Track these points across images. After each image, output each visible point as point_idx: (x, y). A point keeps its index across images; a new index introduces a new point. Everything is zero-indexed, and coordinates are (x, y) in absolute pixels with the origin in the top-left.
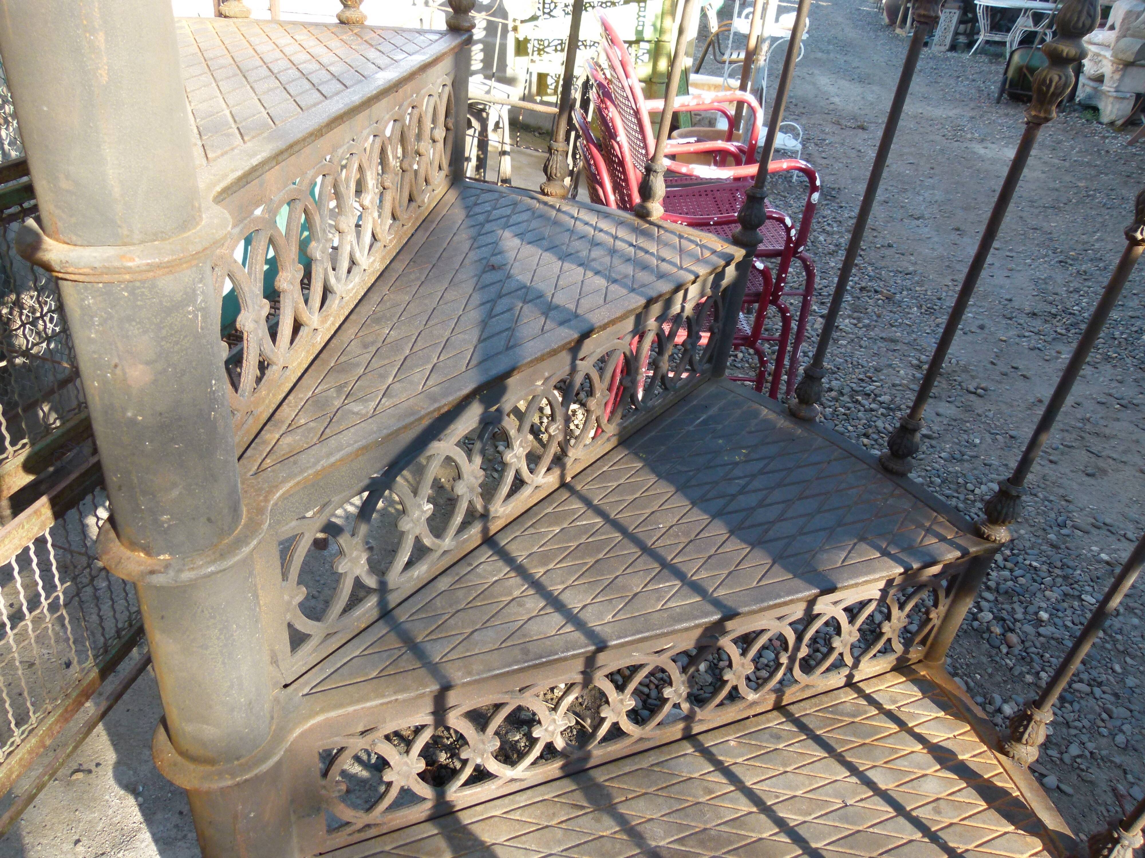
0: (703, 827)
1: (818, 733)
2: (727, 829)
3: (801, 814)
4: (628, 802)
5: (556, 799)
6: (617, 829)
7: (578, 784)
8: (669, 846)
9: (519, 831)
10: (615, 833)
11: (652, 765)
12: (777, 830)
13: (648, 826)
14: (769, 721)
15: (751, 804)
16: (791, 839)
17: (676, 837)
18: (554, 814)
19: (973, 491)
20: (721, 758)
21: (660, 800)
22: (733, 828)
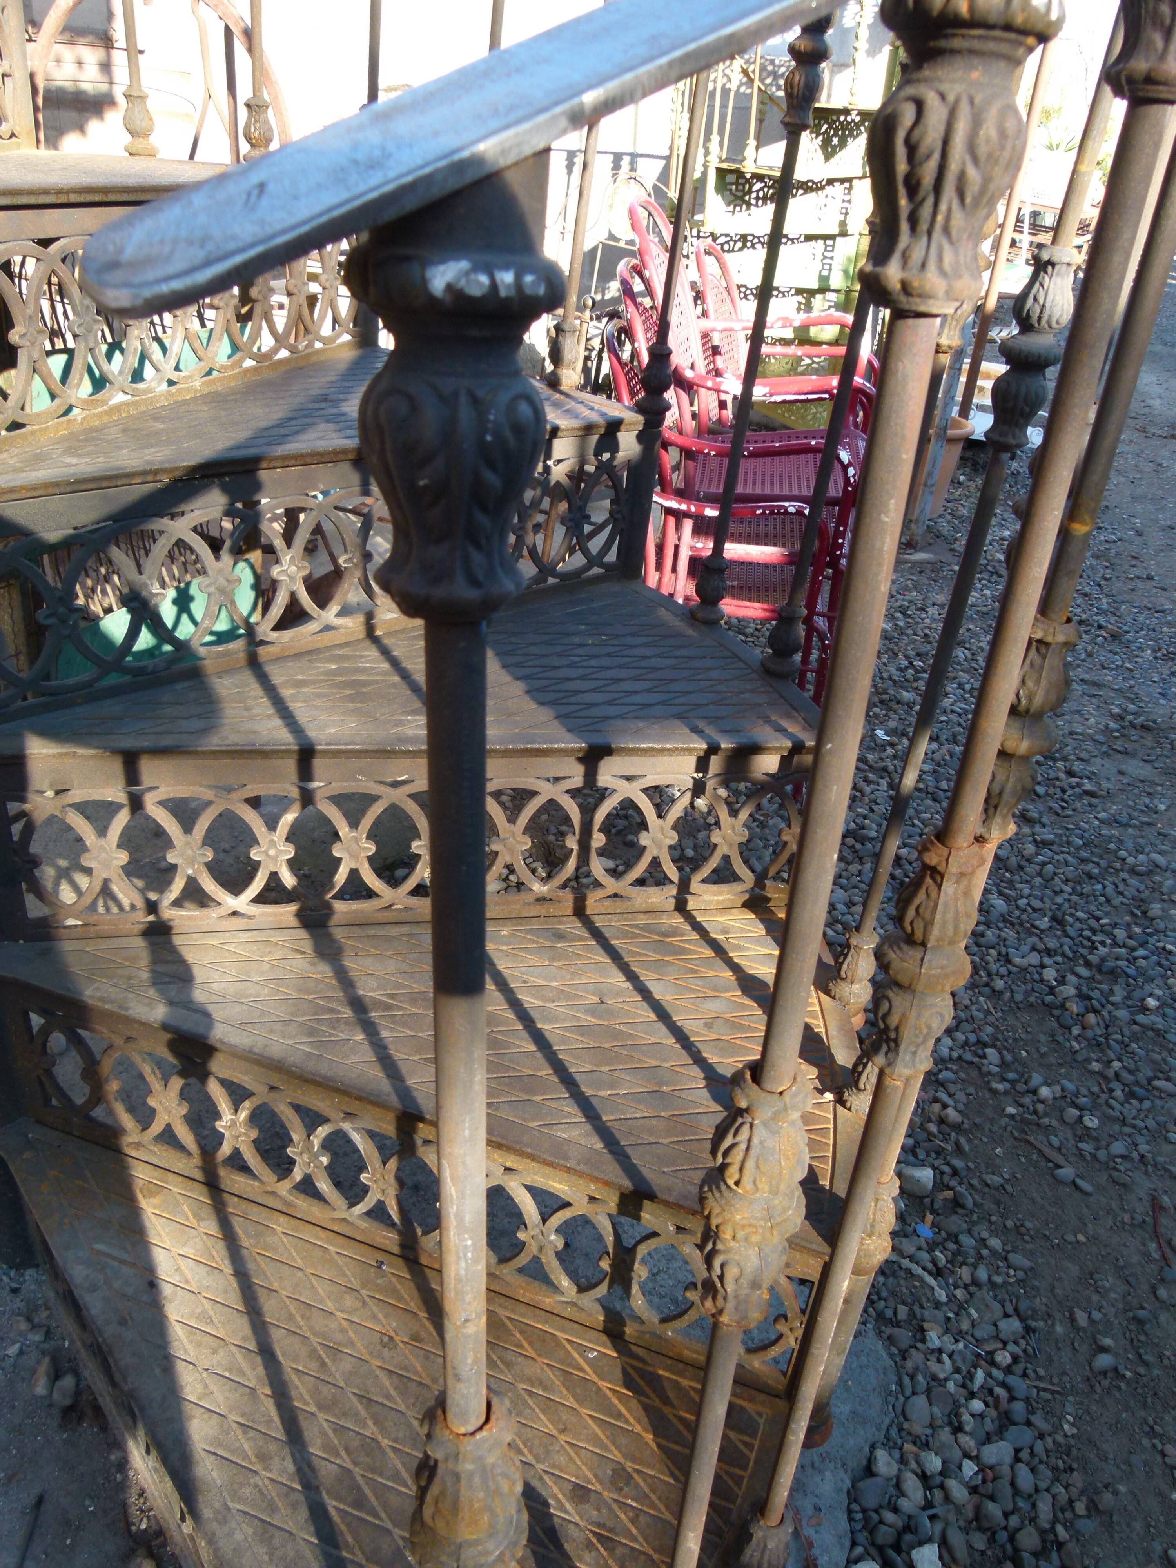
1: (613, 942)
4: (356, 958)
5: (281, 943)
6: (331, 975)
7: (311, 934)
8: (380, 998)
10: (325, 977)
12: (507, 1007)
13: (364, 978)
18: (270, 952)
19: (1124, 860)
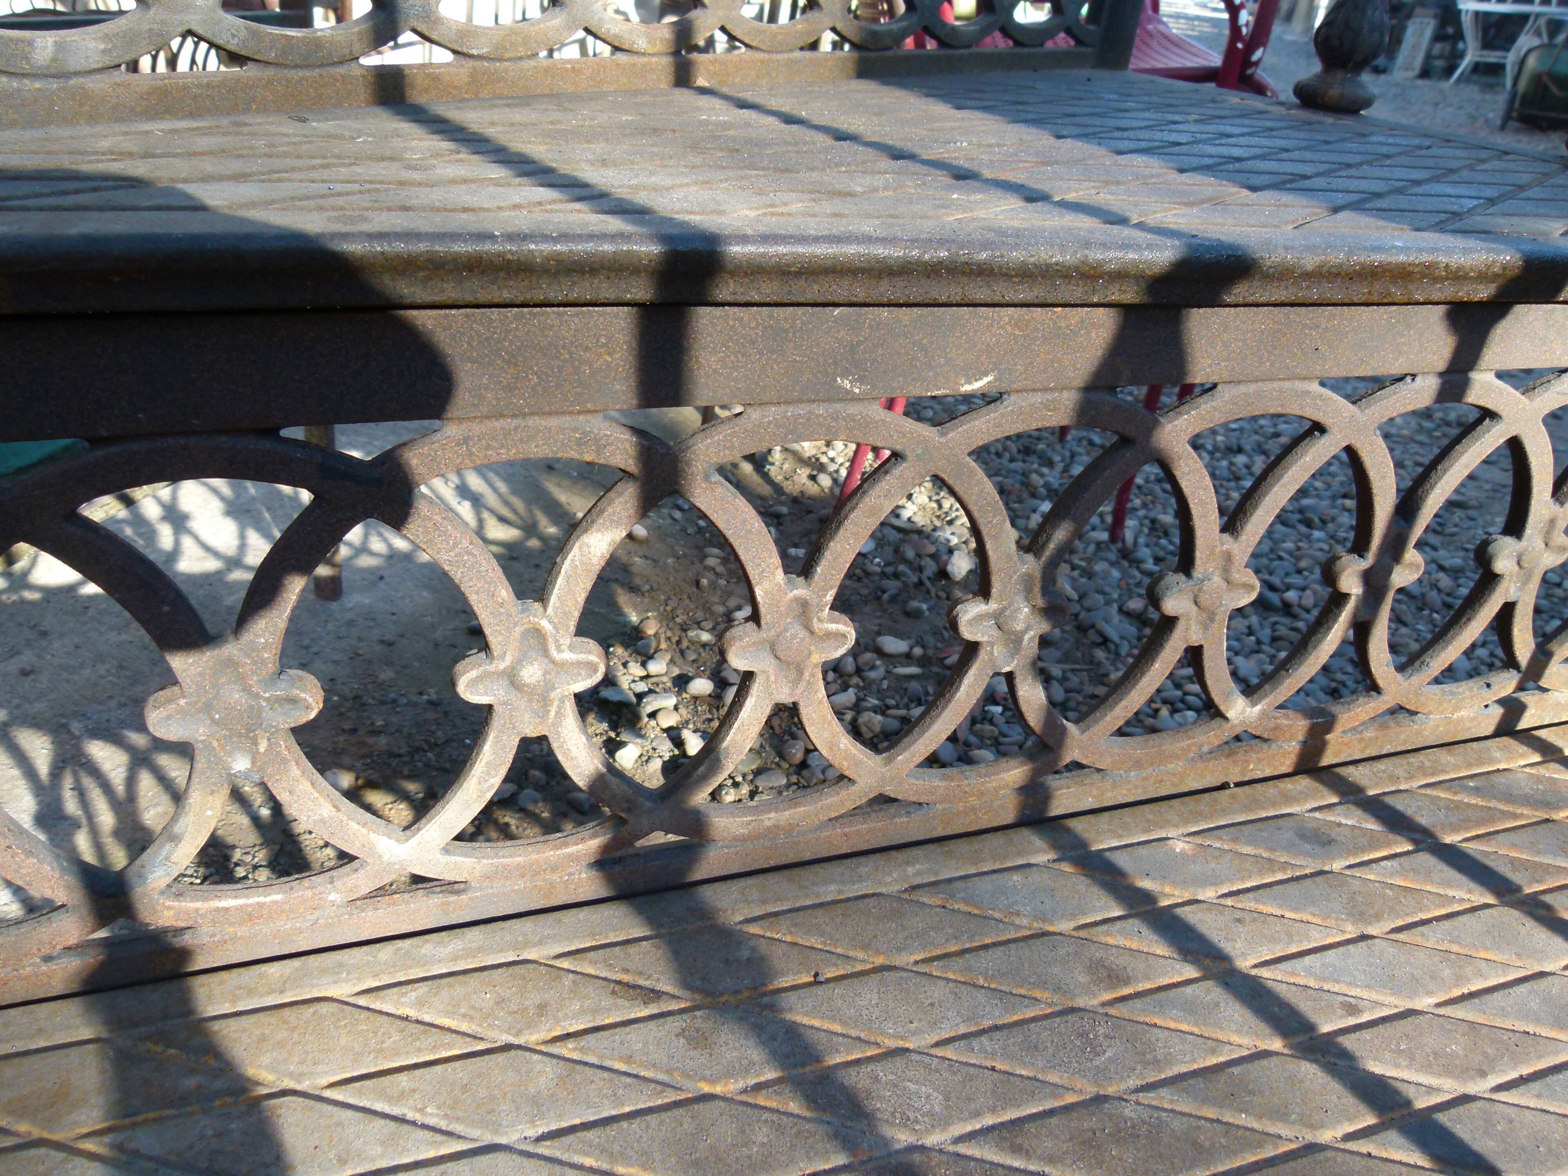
0: (1091, 1090)
1: (1448, 840)
2: (1185, 1106)
3: (1447, 1071)
4: (819, 990)
5: (565, 964)
6: (771, 1075)
7: (652, 921)
8: (963, 1149)
9: (397, 1054)
10: (758, 1087)
11: (915, 888)
12: (1370, 1120)
13: (883, 1072)
14: (1289, 799)
15: (1262, 1027)
16: (1435, 1157)
17: (989, 1120)
18: (542, 1008)
20: (1146, 884)
21: (938, 991)
22: (1205, 1101)
